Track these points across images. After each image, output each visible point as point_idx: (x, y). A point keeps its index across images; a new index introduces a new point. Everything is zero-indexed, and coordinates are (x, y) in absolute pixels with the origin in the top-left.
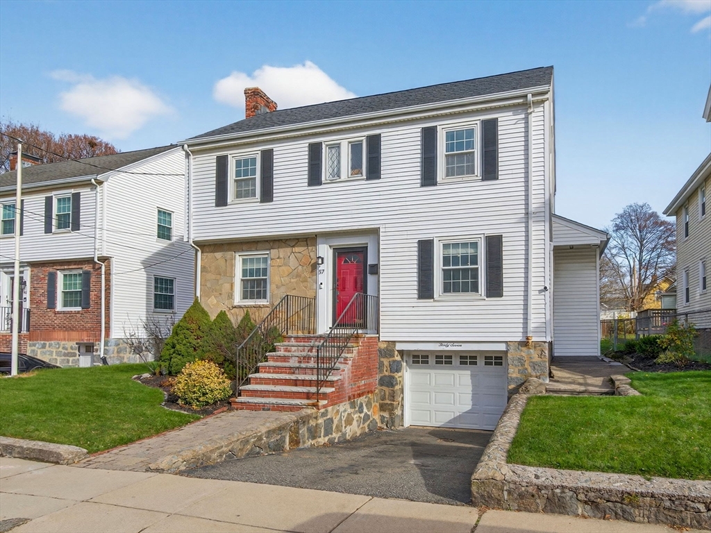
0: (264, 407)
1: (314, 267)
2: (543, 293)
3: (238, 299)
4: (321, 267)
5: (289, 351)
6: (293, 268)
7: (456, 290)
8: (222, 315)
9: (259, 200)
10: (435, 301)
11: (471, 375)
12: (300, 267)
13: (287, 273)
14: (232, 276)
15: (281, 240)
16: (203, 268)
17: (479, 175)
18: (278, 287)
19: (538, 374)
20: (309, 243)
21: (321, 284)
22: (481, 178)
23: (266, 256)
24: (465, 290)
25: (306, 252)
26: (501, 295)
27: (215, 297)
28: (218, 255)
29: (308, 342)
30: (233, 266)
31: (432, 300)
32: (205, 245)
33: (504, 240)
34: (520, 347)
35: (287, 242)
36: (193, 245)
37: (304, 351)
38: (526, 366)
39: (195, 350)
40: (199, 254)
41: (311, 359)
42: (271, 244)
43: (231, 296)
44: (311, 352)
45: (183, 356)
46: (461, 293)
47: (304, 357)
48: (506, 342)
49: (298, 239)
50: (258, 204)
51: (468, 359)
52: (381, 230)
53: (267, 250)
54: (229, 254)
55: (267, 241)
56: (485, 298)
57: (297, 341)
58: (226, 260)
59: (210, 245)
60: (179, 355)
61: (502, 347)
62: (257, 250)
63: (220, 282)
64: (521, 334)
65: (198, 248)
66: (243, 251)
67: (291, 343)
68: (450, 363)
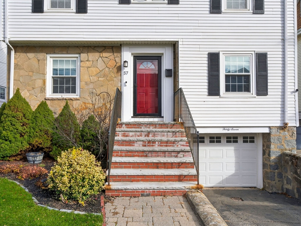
0: (143, 194)
1: (119, 69)
2: (294, 94)
3: (49, 93)
4: (126, 69)
5: (127, 136)
6: (101, 70)
7: (234, 90)
8: (43, 105)
9: (75, 11)
10: (221, 97)
11: (234, 150)
12: (107, 69)
13: (95, 73)
14: (44, 74)
15: (90, 46)
16: (16, 66)
17: (250, 9)
18: (86, 84)
19: (291, 148)
20: (114, 50)
21: (126, 82)
22: (252, 12)
23: (75, 59)
24: (240, 90)
25: (112, 57)
26: (266, 94)
27: (29, 91)
28: (31, 55)
29: (139, 128)
30: (45, 65)
31: (218, 97)
32: (17, 46)
33: (268, 56)
34: (279, 130)
35: (95, 49)
36: (9, 44)
37: (141, 136)
38: (283, 143)
39: (21, 136)
40: (13, 53)
41: (155, 143)
42: (81, 49)
43: (43, 90)
44: (148, 136)
45: (10, 141)
46: (237, 93)
47: (149, 142)
48: (269, 127)
49: (105, 47)
50: (74, 14)
51: (232, 139)
52: (180, 43)
53: (77, 53)
54: (41, 56)
55: (77, 47)
56: (256, 96)
57: (127, 128)
58: (39, 60)
59: (22, 46)
60: (6, 140)
61: (267, 131)
62: (68, 53)
63: (34, 78)
64: (279, 122)
65: (12, 48)
66: (54, 53)
67: (122, 129)
68: (220, 142)
